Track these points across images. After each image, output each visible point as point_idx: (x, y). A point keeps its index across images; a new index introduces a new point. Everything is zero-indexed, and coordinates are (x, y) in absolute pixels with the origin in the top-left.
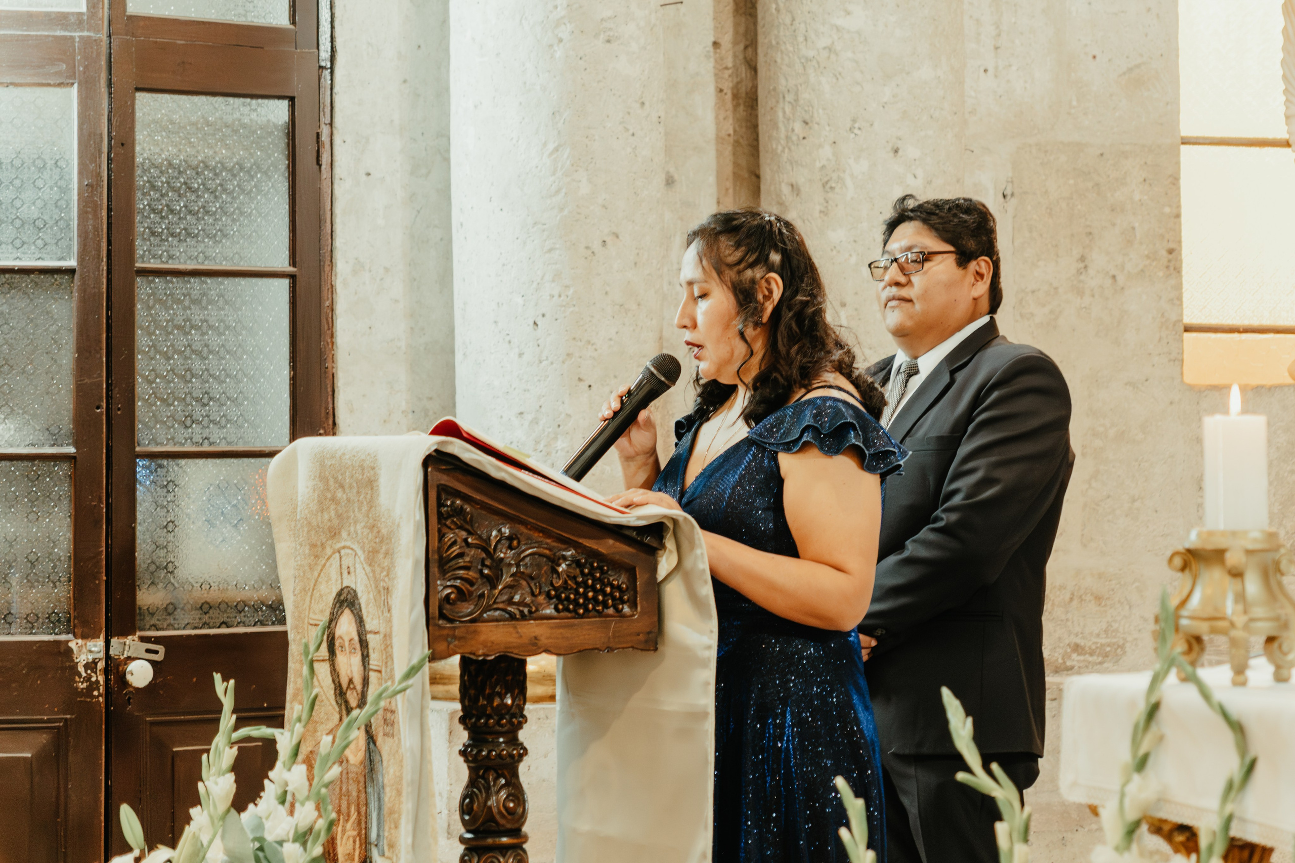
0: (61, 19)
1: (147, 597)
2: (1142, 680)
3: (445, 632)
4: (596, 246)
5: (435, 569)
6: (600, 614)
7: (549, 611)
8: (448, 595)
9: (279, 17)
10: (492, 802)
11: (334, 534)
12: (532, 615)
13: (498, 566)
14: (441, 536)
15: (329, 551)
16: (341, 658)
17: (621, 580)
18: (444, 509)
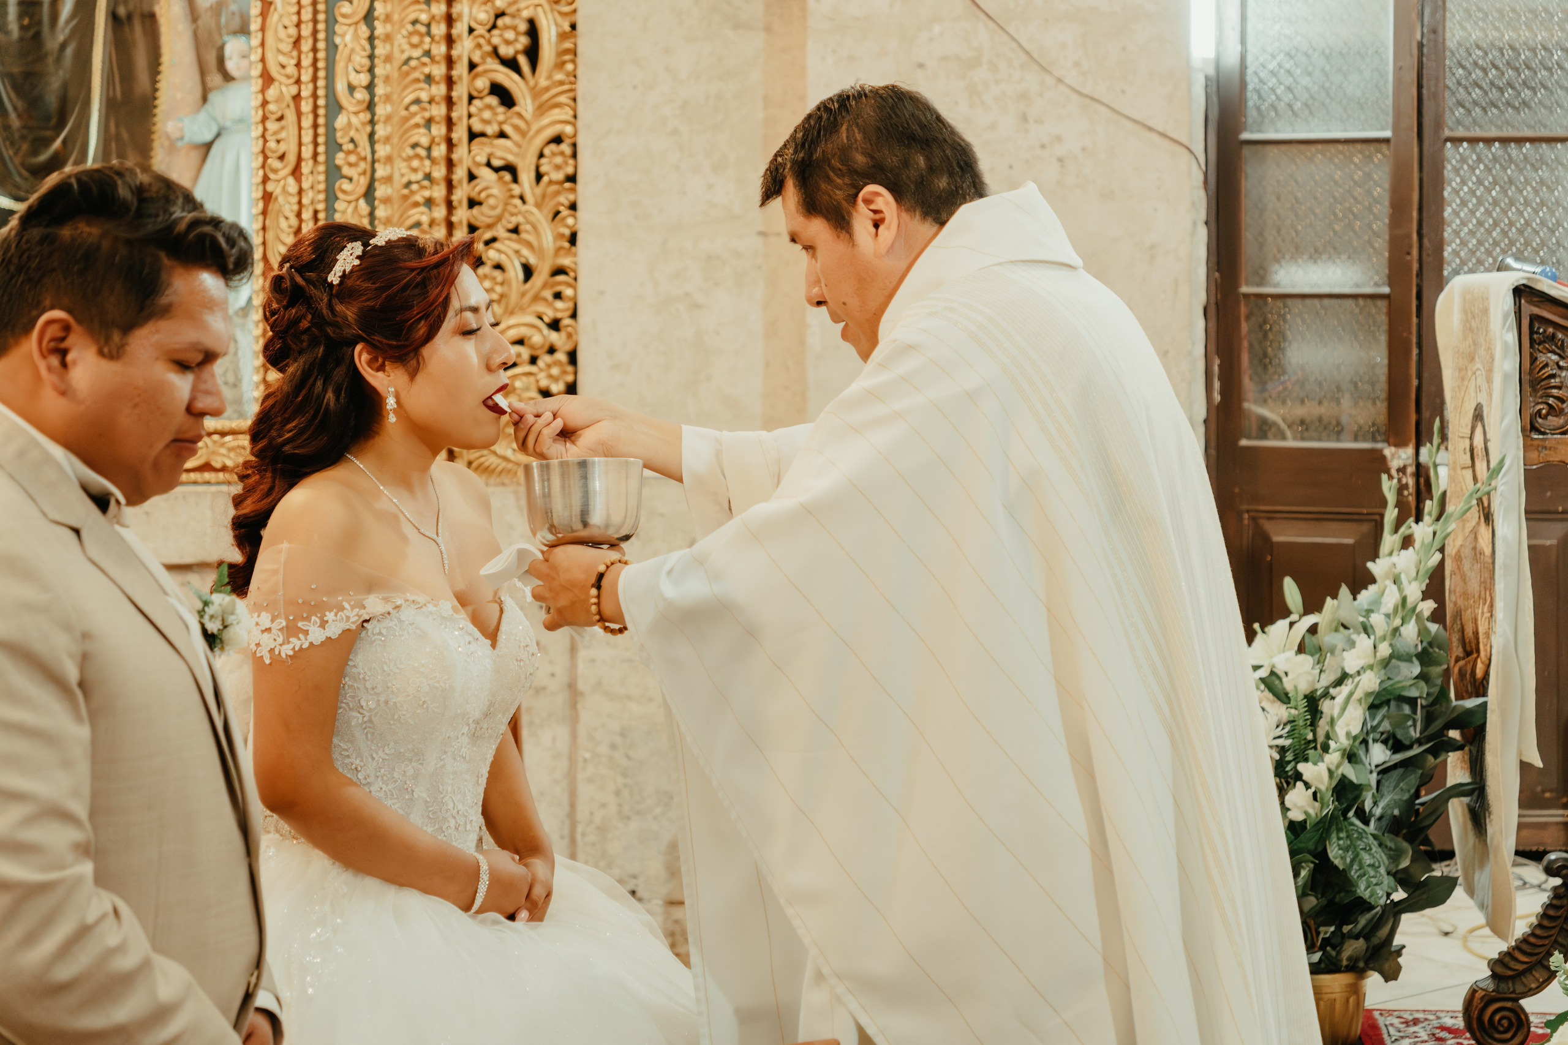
3: (1535, 443)
5: (1527, 388)
8: (1540, 411)
11: (1471, 359)
15: (1470, 373)
16: (1477, 464)
18: (1535, 336)
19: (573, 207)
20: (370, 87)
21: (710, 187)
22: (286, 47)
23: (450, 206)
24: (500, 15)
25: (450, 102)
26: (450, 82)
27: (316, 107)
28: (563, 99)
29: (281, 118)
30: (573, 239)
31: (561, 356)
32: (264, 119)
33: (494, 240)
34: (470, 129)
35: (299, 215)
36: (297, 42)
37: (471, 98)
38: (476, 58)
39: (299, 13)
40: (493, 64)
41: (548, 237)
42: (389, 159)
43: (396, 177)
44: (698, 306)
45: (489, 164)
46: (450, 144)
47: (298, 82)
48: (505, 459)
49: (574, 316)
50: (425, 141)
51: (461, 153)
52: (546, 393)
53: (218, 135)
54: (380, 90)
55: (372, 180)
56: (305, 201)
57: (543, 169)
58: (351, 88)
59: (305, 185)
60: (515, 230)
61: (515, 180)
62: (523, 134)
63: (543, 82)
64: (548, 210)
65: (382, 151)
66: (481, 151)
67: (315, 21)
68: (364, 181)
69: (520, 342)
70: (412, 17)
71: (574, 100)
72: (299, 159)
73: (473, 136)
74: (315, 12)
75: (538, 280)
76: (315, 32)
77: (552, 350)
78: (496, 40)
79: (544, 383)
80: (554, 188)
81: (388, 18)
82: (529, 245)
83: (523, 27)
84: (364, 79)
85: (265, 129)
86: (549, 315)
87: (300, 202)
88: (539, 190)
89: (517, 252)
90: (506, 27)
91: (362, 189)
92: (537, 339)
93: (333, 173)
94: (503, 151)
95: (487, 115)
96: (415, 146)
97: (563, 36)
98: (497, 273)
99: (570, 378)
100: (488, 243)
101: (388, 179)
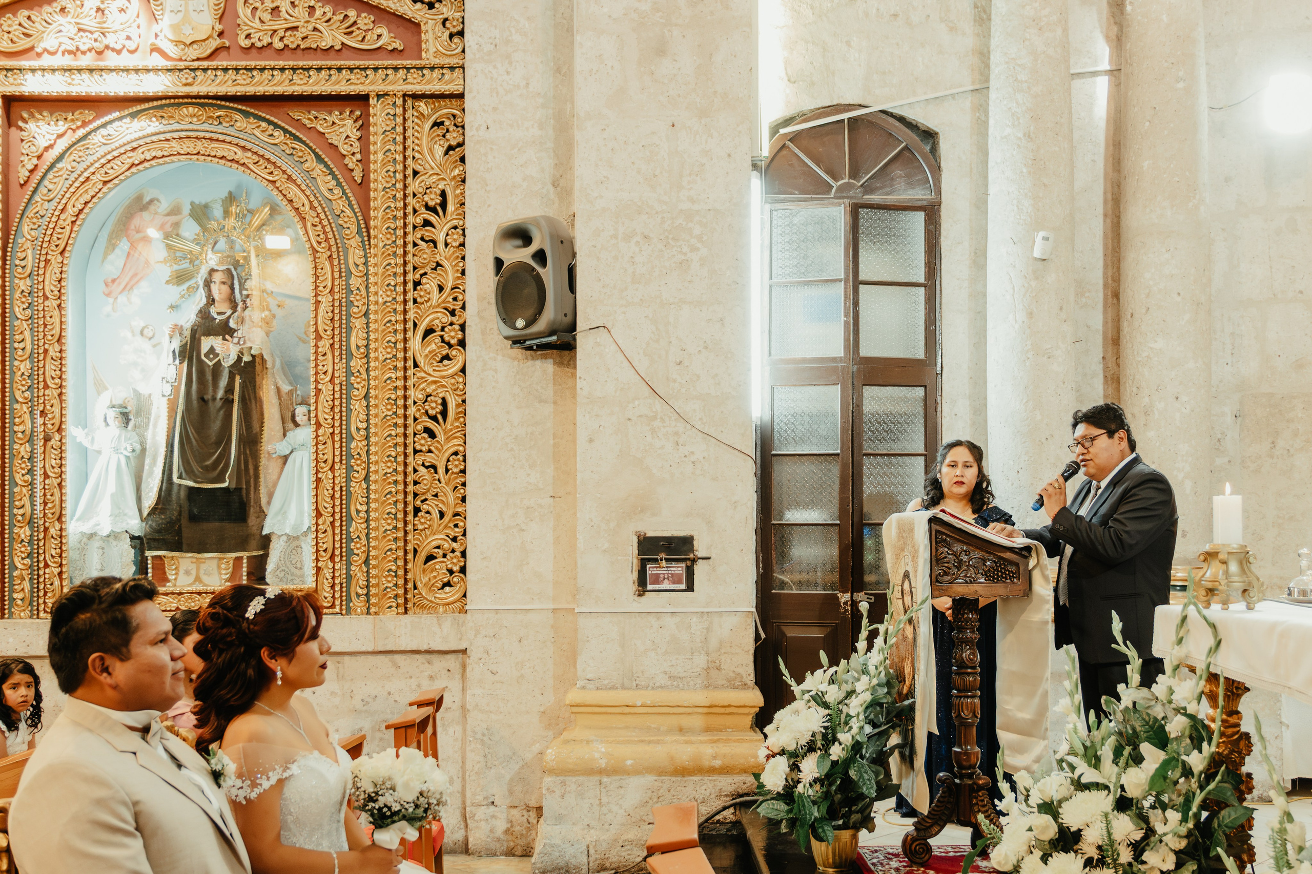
0: (834, 359)
1: (869, 578)
2: (1180, 607)
3: (938, 589)
4: (1044, 440)
5: (934, 563)
6: (1004, 582)
7: (983, 580)
8: (939, 573)
9: (920, 354)
10: (964, 655)
11: (903, 550)
12: (974, 581)
13: (961, 562)
14: (937, 550)
15: (901, 556)
16: (905, 598)
17: (1013, 569)
18: (938, 539)
19: (464, 484)
20: (367, 429)
21: (529, 475)
22: (327, 411)
23: (406, 484)
24: (427, 396)
25: (405, 436)
26: (405, 427)
27: (341, 438)
28: (458, 434)
29: (325, 443)
30: (464, 499)
31: (458, 554)
32: (317, 444)
33: (426, 500)
34: (414, 449)
35: (333, 489)
36: (332, 408)
37: (415, 434)
38: (417, 416)
39: (333, 394)
40: (425, 418)
41: (451, 498)
42: (377, 462)
43: (380, 470)
44: (523, 530)
45: (423, 465)
46: (406, 455)
47: (333, 426)
48: (431, 601)
49: (464, 535)
50: (394, 454)
51: (410, 459)
52: (451, 572)
53: (292, 452)
54: (372, 430)
55: (368, 472)
56: (337, 482)
57: (449, 467)
58: (358, 429)
59: (337, 474)
60: (436, 495)
61: (436, 472)
62: (439, 451)
63: (449, 427)
64: (452, 486)
65: (373, 458)
66: (420, 459)
67: (341, 398)
68: (364, 473)
69: (438, 547)
70: (388, 396)
71: (465, 435)
72: (334, 462)
73: (416, 452)
74: (341, 394)
75: (447, 518)
76: (341, 404)
77: (453, 551)
78: (427, 407)
79: (449, 566)
80: (454, 476)
81: (376, 397)
82: (443, 502)
83: (440, 401)
84: (364, 425)
85: (317, 449)
86: (452, 534)
87: (334, 483)
88: (447, 477)
89: (437, 505)
90: (432, 401)
91: (363, 477)
92: (446, 546)
93: (349, 469)
94: (429, 459)
95: (423, 442)
96: (389, 456)
97: (458, 406)
98: (427, 515)
99: (462, 564)
100: (422, 501)
101: (376, 472)
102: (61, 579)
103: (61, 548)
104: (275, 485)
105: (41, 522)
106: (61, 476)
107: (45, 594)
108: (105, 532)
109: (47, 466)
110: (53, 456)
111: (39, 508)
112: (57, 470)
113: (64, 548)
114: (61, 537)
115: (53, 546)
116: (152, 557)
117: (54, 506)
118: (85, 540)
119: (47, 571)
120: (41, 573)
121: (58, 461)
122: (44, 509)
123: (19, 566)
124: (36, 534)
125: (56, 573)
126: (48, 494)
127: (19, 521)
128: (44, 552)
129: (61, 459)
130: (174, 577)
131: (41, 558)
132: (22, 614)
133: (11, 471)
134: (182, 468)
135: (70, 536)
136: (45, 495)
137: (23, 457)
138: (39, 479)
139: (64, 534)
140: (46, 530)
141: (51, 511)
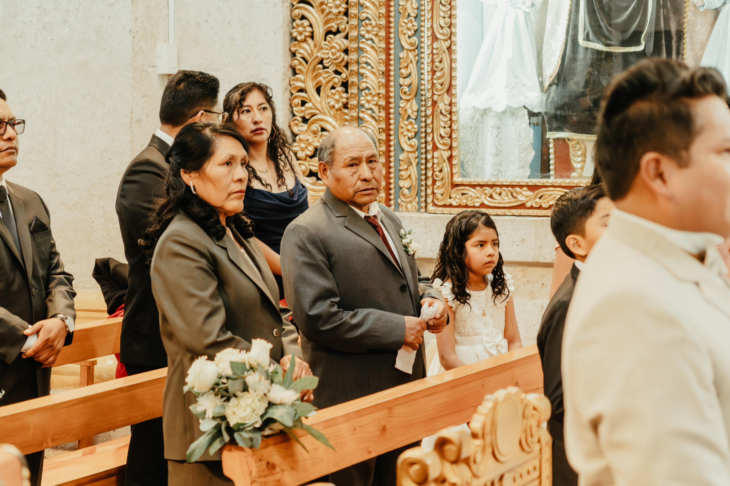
53: (724, 4)
102: (451, 166)
103: (450, 127)
104: (703, 47)
105: (429, 95)
106: (450, 38)
107: (434, 182)
108: (500, 108)
109: (435, 26)
110: (442, 14)
111: (427, 77)
112: (446, 31)
113: (454, 127)
114: (450, 113)
115: (443, 124)
116: (556, 140)
117: (443, 75)
118: (477, 116)
119: (436, 154)
120: (429, 156)
121: (448, 20)
122: (432, 79)
123: (406, 148)
124: (423, 109)
125: (445, 158)
126: (437, 60)
127: (405, 93)
128: (432, 131)
129: (450, 17)
130: (579, 166)
131: (429, 139)
132: (409, 206)
133: (397, 32)
134: (589, 29)
135: (461, 112)
136: (433, 61)
137: (409, 15)
138: (427, 42)
139: (454, 110)
140: (434, 103)
141: (440, 81)
